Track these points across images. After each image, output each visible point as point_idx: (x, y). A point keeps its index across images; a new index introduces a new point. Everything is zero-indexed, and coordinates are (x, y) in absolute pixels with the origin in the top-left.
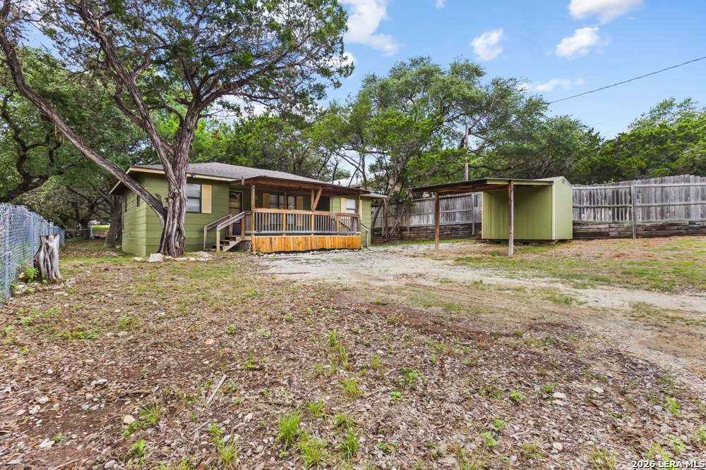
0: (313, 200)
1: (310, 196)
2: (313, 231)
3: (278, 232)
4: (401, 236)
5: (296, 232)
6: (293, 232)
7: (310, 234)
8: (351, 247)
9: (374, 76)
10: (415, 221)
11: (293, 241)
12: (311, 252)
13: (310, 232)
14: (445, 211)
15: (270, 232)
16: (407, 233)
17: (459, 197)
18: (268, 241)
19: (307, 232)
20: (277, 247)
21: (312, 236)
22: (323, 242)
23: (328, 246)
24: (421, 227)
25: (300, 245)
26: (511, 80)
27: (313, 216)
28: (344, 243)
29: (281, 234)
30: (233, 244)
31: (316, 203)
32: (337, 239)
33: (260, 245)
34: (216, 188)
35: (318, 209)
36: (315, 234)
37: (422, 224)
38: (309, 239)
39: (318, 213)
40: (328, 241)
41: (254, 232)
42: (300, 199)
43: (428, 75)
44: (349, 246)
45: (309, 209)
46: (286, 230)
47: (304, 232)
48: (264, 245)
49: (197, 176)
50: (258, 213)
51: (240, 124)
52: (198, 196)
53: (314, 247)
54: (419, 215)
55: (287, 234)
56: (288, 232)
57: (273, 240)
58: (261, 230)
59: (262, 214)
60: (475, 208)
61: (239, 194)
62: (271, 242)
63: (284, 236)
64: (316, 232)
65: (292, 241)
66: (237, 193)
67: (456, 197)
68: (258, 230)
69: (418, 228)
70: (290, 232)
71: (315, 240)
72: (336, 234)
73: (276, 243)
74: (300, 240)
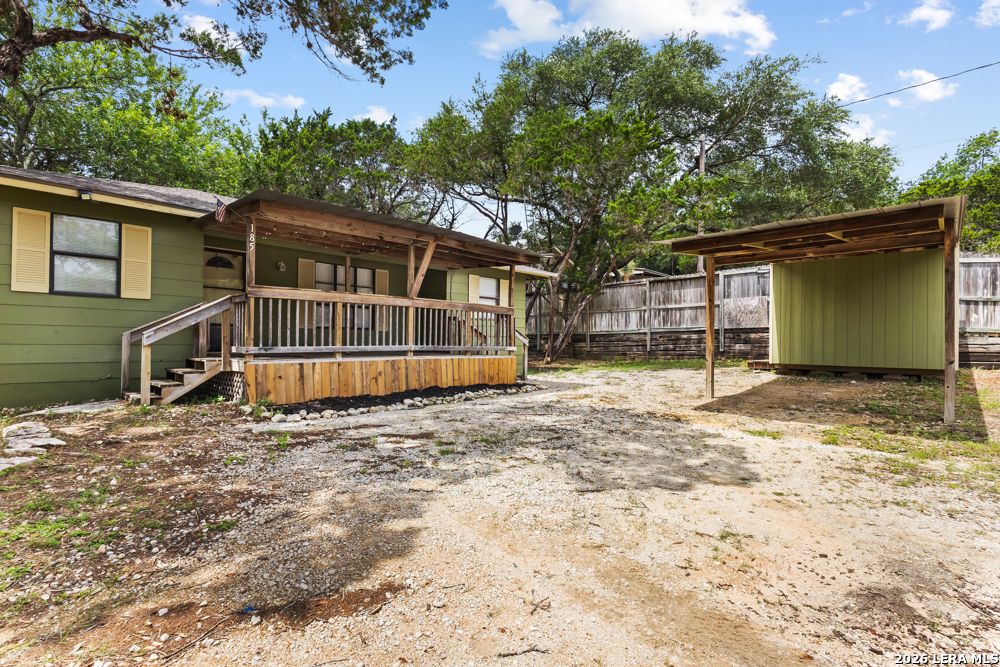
0: (411, 271)
1: (405, 268)
2: (412, 346)
3: (323, 348)
4: (574, 350)
5: (370, 348)
6: (363, 347)
7: (404, 353)
8: (495, 382)
9: (523, 56)
10: (602, 324)
11: (362, 371)
12: (408, 401)
13: (404, 347)
14: (662, 307)
15: (298, 349)
16: (586, 346)
17: (690, 279)
18: (292, 374)
19: (397, 347)
20: (318, 387)
21: (410, 357)
22: (435, 371)
23: (446, 381)
24: (613, 335)
25: (381, 380)
26: (787, 60)
27: (411, 312)
28: (481, 373)
29: (331, 354)
30: (194, 380)
31: (420, 278)
32: (466, 365)
33: (270, 385)
34: (169, 236)
35: (422, 294)
36: (416, 353)
37: (615, 328)
38: (403, 365)
39: (423, 303)
40: (448, 368)
41: (253, 349)
42: (383, 274)
43: (624, 55)
44: (492, 379)
45: (404, 294)
46: (344, 344)
47: (391, 348)
48: (282, 384)
49: (97, 197)
50: (266, 300)
51: (272, 135)
52: (111, 252)
53: (414, 385)
54: (611, 312)
55: (345, 354)
56: (349, 348)
57: (307, 371)
58: (275, 344)
59: (276, 301)
60: (726, 301)
61: (240, 258)
62: (302, 376)
63: (339, 359)
64: (419, 347)
65: (358, 372)
66: (235, 254)
67: (686, 279)
68: (265, 344)
69: (608, 337)
70: (355, 348)
71: (416, 366)
72: (465, 353)
73: (317, 377)
74: (381, 368)
